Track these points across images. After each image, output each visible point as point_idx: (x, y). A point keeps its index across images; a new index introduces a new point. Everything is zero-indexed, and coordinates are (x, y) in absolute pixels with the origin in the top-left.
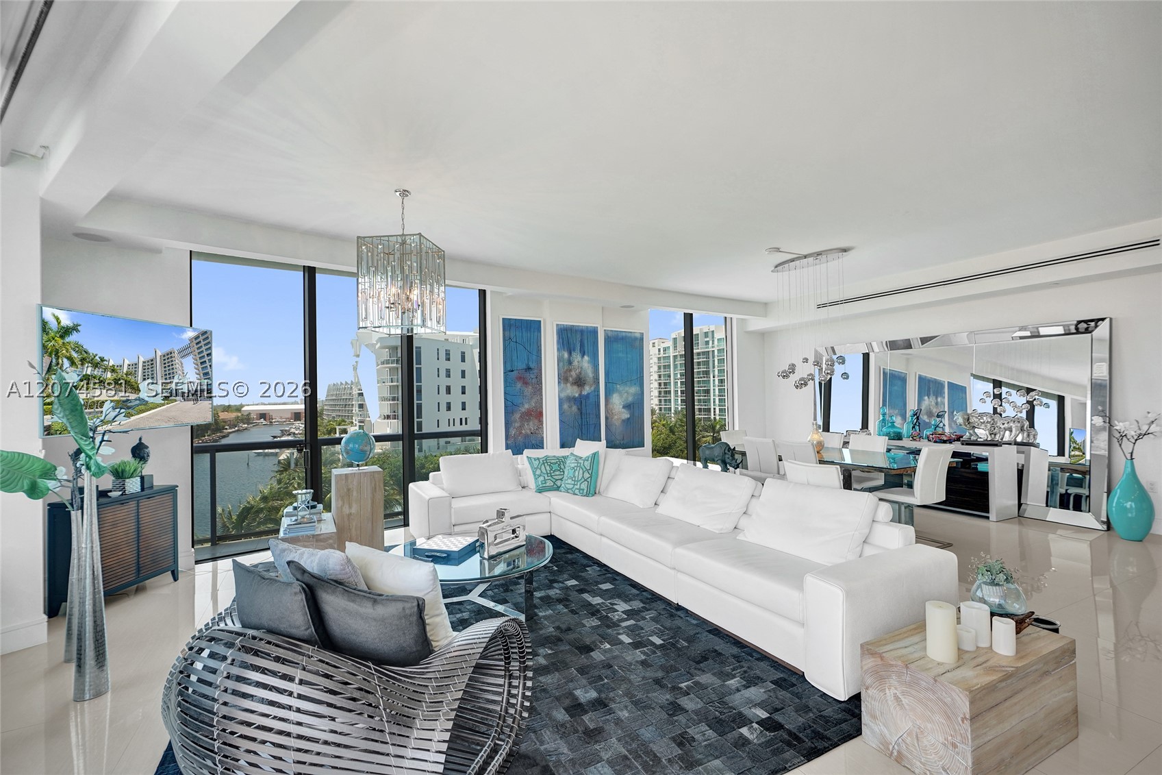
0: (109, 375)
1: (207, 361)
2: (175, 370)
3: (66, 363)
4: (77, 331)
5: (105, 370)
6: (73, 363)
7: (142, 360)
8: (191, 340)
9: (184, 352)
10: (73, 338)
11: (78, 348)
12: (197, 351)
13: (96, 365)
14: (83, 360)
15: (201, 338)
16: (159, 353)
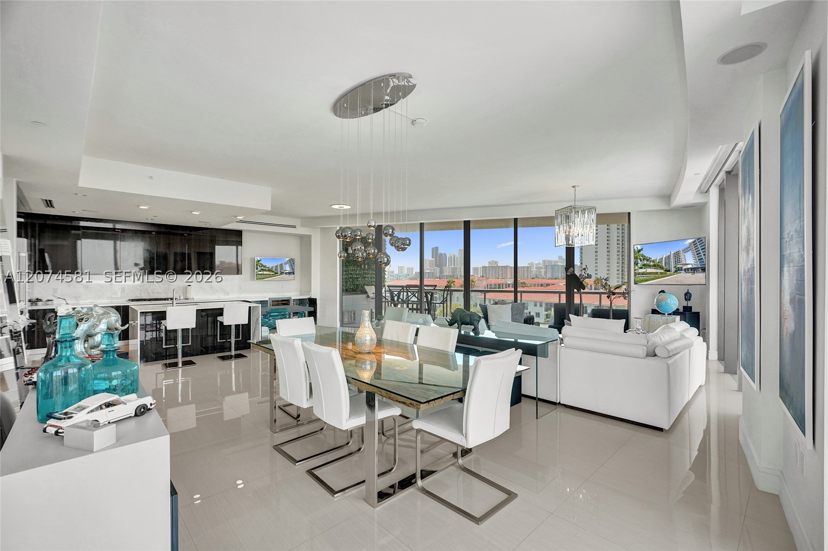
0: (652, 263)
1: (701, 253)
2: (680, 259)
3: (639, 260)
4: (642, 250)
5: (651, 262)
6: (641, 260)
7: (664, 256)
8: (690, 244)
9: (686, 250)
10: (640, 253)
11: (643, 255)
12: (694, 249)
13: (647, 260)
14: (644, 259)
15: (697, 242)
16: (672, 253)
